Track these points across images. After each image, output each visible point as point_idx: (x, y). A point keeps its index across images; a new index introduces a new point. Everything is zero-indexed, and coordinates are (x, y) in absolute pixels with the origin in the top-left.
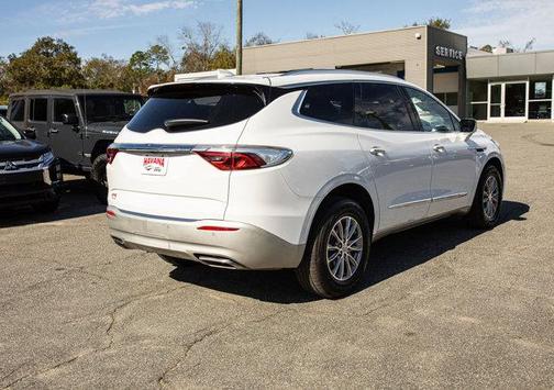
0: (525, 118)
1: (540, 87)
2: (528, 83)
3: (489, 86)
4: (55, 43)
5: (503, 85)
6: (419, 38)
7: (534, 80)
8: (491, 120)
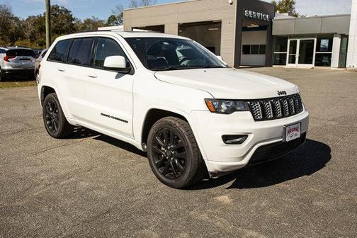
0: (312, 66)
1: (324, 43)
2: (315, 40)
3: (289, 41)
4: (60, 8)
5: (298, 41)
6: (231, 4)
7: (320, 37)
8: (289, 66)
